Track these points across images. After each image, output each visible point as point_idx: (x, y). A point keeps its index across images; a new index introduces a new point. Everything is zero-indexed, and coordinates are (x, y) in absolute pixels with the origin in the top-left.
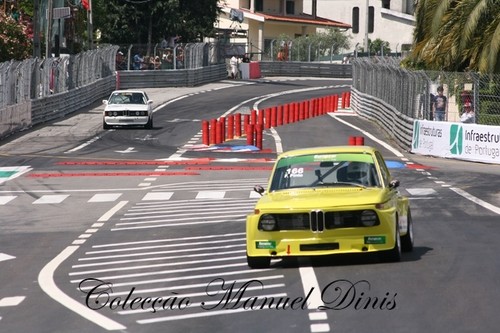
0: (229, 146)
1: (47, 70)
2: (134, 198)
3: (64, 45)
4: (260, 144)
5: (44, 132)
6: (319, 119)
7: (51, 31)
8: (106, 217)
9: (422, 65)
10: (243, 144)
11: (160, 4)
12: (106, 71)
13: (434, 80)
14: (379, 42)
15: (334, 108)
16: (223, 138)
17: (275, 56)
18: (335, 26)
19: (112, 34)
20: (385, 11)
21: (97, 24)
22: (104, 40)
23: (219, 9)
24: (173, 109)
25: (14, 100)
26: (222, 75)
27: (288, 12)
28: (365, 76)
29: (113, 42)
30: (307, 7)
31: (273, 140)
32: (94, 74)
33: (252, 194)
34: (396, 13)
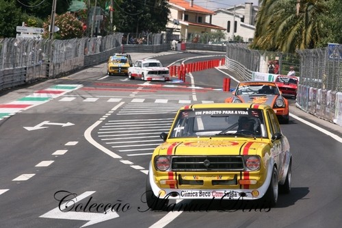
1: (92, 42)
2: (128, 101)
3: (99, 32)
4: (184, 79)
5: (89, 70)
6: (211, 70)
7: (94, 26)
8: (115, 109)
9: (257, 48)
10: (177, 79)
11: (142, 16)
12: (117, 44)
13: (262, 54)
14: (239, 37)
15: (218, 65)
17: (192, 41)
18: (220, 29)
19: (121, 28)
20: (242, 23)
21: (114, 23)
22: (117, 31)
23: (168, 19)
25: (76, 55)
26: (168, 48)
27: (199, 22)
28: (232, 51)
29: (121, 32)
30: (207, 19)
31: (190, 78)
32: (112, 46)
33: (180, 102)
34: (246, 25)
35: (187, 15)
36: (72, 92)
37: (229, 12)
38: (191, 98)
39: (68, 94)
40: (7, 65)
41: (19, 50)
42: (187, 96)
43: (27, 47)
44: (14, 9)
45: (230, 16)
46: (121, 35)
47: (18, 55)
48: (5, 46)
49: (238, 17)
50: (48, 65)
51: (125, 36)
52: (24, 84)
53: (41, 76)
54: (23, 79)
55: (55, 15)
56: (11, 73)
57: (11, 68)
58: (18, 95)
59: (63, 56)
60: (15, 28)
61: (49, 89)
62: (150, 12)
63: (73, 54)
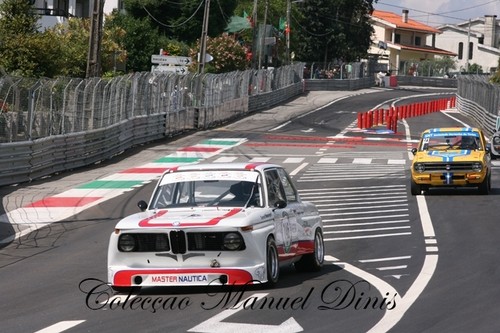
0: (375, 130)
1: (260, 77)
2: (313, 161)
3: (271, 61)
4: (395, 129)
5: (256, 117)
6: (434, 114)
7: (262, 53)
8: (294, 173)
10: (384, 129)
11: (333, 36)
12: (297, 79)
14: (475, 65)
15: (445, 108)
16: (371, 124)
17: (407, 72)
18: (447, 54)
19: (302, 56)
20: (480, 45)
21: (292, 49)
22: (296, 59)
23: (371, 41)
24: (339, 104)
25: (237, 96)
26: (371, 84)
27: (416, 44)
28: (466, 87)
29: (302, 61)
30: (429, 41)
31: (404, 127)
32: (289, 81)
33: (390, 162)
34: (487, 47)
35: (398, 34)
36: (232, 149)
37: (461, 29)
38: (405, 157)
39: (226, 151)
40: (139, 111)
41: (155, 89)
42: (400, 153)
43: (167, 85)
44: (147, 30)
45: (463, 35)
46: (302, 66)
47: (153, 96)
48: (136, 84)
49: (475, 36)
50: (197, 110)
51: (308, 67)
52: (163, 138)
53: (187, 127)
54: (162, 132)
55: (207, 38)
56: (143, 123)
57: (145, 116)
58: (154, 155)
59: (219, 98)
60: (150, 58)
61: (198, 146)
62: (344, 31)
63: (233, 94)
